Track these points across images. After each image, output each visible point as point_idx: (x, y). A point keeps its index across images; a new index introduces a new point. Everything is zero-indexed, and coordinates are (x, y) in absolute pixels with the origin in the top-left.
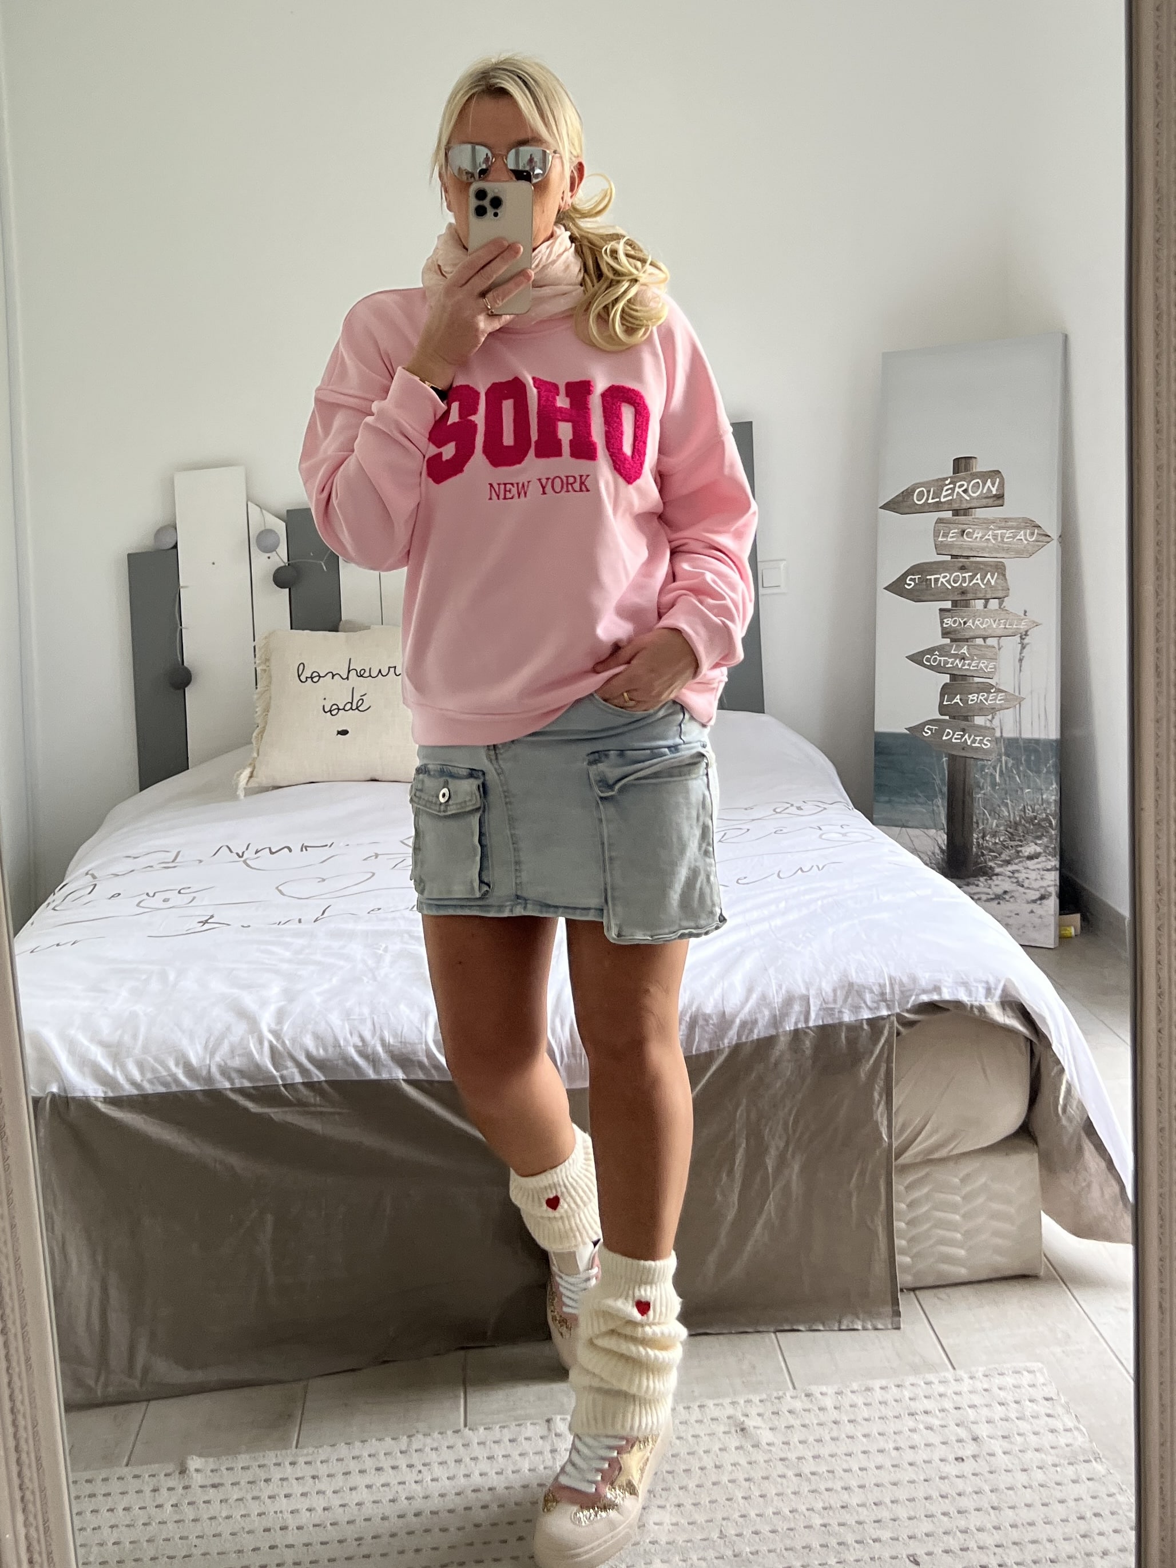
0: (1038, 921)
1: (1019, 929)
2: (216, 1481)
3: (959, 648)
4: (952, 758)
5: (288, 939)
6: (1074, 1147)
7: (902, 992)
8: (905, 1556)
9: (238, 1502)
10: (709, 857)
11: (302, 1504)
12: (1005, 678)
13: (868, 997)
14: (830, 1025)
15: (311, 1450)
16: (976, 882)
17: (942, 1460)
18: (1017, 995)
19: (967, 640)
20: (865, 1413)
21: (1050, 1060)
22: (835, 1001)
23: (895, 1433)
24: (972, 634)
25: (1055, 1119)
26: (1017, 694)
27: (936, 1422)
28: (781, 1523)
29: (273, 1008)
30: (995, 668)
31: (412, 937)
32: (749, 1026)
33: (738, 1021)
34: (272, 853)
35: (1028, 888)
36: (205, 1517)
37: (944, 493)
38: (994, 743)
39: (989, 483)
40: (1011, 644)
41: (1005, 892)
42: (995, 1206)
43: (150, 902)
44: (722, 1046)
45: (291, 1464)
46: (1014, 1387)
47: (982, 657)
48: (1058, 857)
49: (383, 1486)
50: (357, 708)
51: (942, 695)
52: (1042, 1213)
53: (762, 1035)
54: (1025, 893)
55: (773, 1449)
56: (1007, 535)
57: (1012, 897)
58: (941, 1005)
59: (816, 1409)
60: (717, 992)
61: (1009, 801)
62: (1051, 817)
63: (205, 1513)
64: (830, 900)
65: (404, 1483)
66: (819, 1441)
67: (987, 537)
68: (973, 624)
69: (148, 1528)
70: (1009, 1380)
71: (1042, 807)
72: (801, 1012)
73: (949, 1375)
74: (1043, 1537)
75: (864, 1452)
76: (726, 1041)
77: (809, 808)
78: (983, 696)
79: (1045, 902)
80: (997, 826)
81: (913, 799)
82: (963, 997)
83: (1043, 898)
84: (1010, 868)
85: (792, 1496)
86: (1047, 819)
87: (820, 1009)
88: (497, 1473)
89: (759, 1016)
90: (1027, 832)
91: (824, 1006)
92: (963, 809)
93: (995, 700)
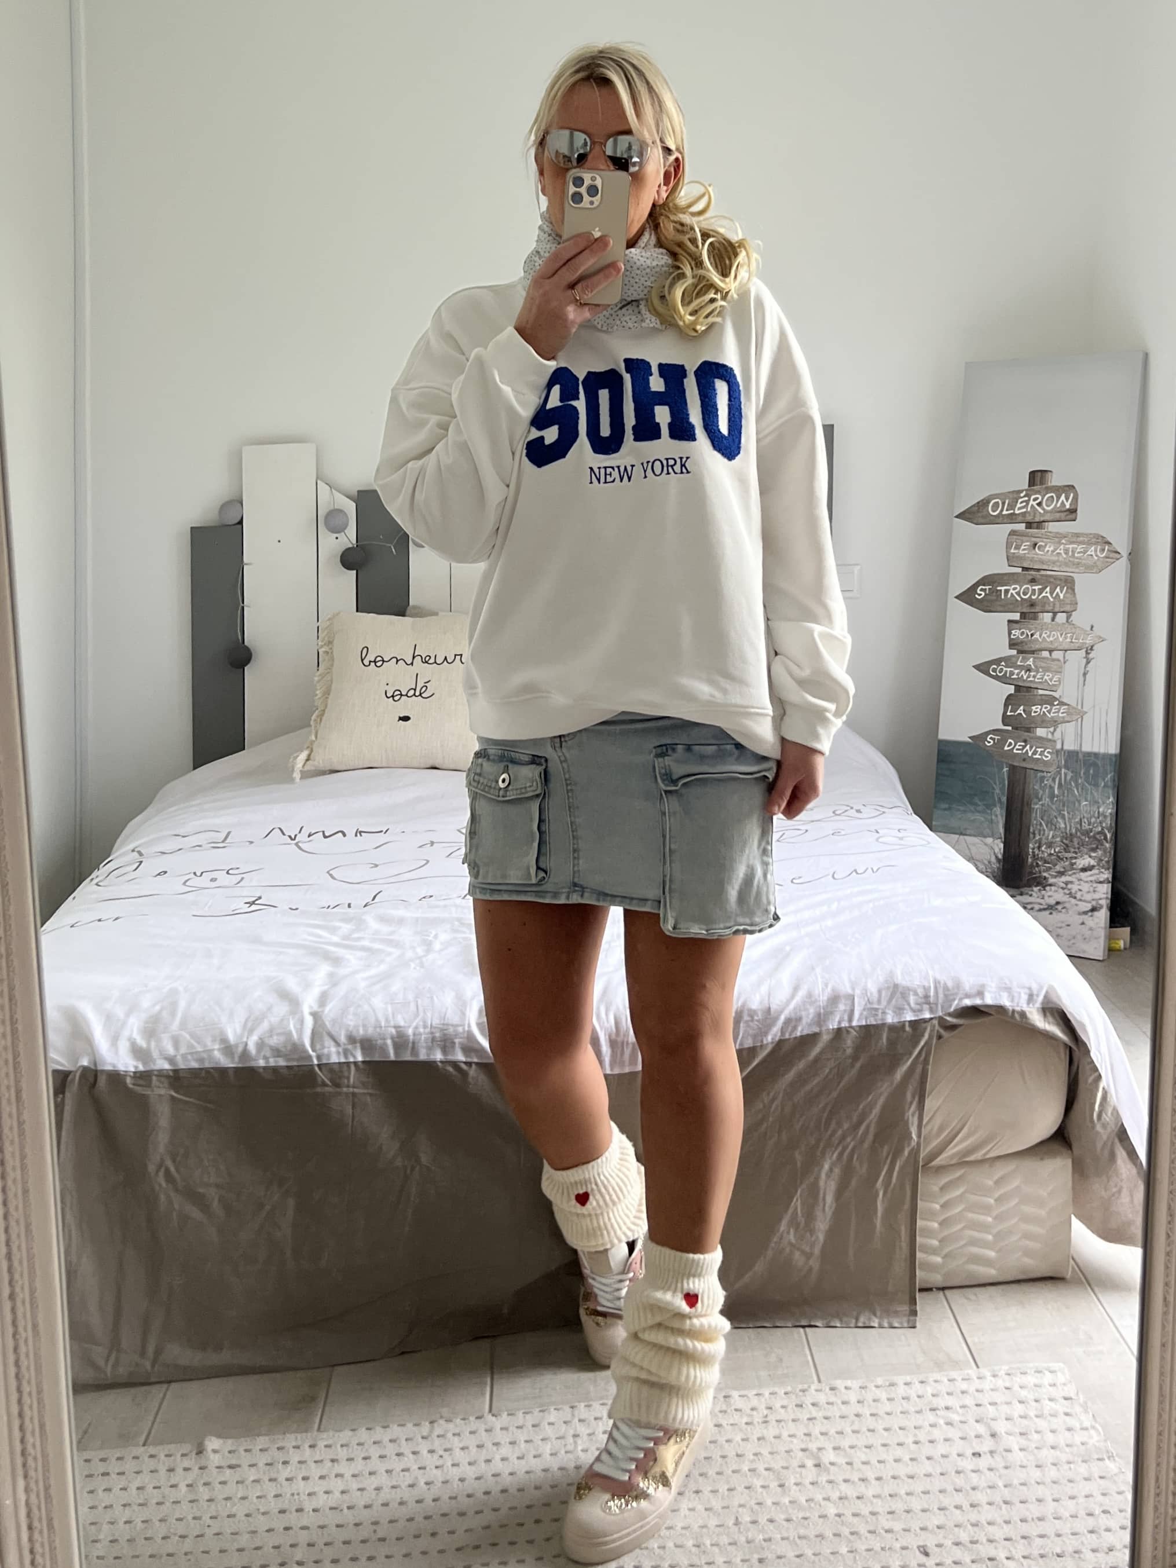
0: (1088, 933)
1: (1069, 940)
2: (234, 1462)
3: (1024, 660)
4: (1013, 769)
5: (338, 924)
6: (1106, 1153)
7: (946, 996)
8: (915, 1547)
9: (255, 1483)
10: (767, 856)
11: (320, 1487)
12: (1067, 692)
13: (912, 999)
14: (873, 1026)
15: (331, 1433)
16: (1030, 893)
17: (959, 1455)
18: (1058, 1002)
19: (1033, 652)
20: (888, 1407)
21: (1088, 1067)
22: (879, 1002)
23: (915, 1428)
24: (1037, 647)
25: (1090, 1125)
26: (1079, 707)
27: (955, 1418)
28: (796, 1511)
29: (315, 992)
30: (1059, 681)
31: (463, 924)
32: (793, 1024)
33: (782, 1018)
34: (325, 837)
35: (1080, 900)
36: (221, 1497)
37: (1019, 505)
38: (1054, 756)
39: (1063, 497)
40: (1076, 658)
41: (1058, 903)
42: (1027, 1209)
43: (196, 882)
44: (765, 1042)
45: (311, 1446)
46: (1036, 1386)
47: (1046, 670)
48: (1111, 870)
49: (403, 1471)
50: (420, 695)
51: (1006, 705)
52: (1073, 1216)
53: (805, 1032)
54: (1077, 905)
55: (795, 1441)
56: (1078, 550)
57: (1064, 908)
58: (982, 1009)
59: (839, 1402)
60: (764, 989)
61: (1066, 813)
62: (1106, 832)
63: (220, 1493)
64: (882, 902)
65: (424, 1468)
66: (840, 1433)
67: (1058, 551)
68: (1040, 636)
69: (162, 1507)
70: (1031, 1380)
71: (1098, 821)
72: (845, 1011)
73: (972, 1372)
74: (1051, 1532)
75: (884, 1445)
76: (769, 1038)
77: (867, 812)
78: (1046, 708)
79: (1096, 913)
80: (1053, 837)
81: (972, 808)
82: (1006, 1003)
83: (1094, 909)
84: (1064, 879)
85: (811, 1487)
86: (1102, 833)
87: (864, 1009)
88: (518, 1458)
89: (803, 1013)
90: (1082, 844)
91: (869, 1006)
92: (1021, 818)
93: (1058, 712)
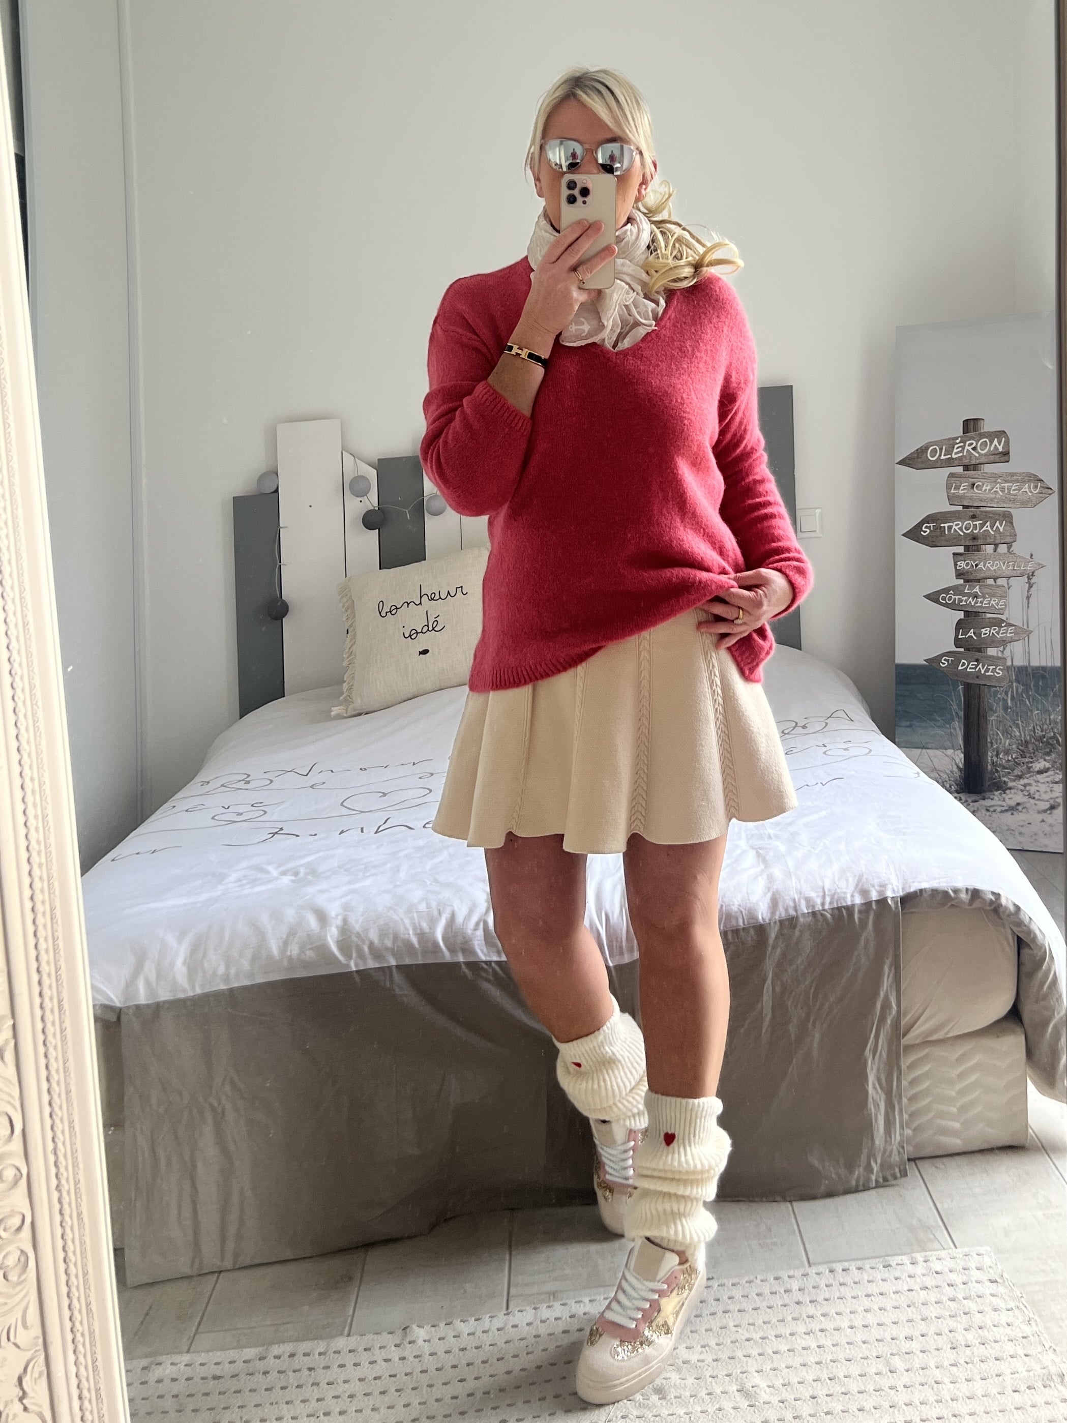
0: (1047, 829)
3: (971, 588)
4: (968, 687)
12: (1014, 613)
16: (991, 797)
19: (978, 581)
24: (983, 575)
26: (1025, 627)
30: (1005, 605)
35: (1039, 800)
37: (955, 451)
38: (1006, 671)
39: (996, 442)
40: (1019, 585)
41: (1018, 804)
42: (990, 1080)
47: (992, 596)
51: (957, 630)
54: (1036, 805)
56: (1013, 488)
57: (1024, 808)
62: (1058, 736)
67: (995, 489)
68: (984, 566)
71: (1050, 727)
78: (994, 630)
79: (1055, 812)
80: (1009, 744)
83: (1052, 808)
84: (1022, 782)
86: (1054, 737)
90: (1037, 749)
92: (978, 730)
93: (1006, 633)
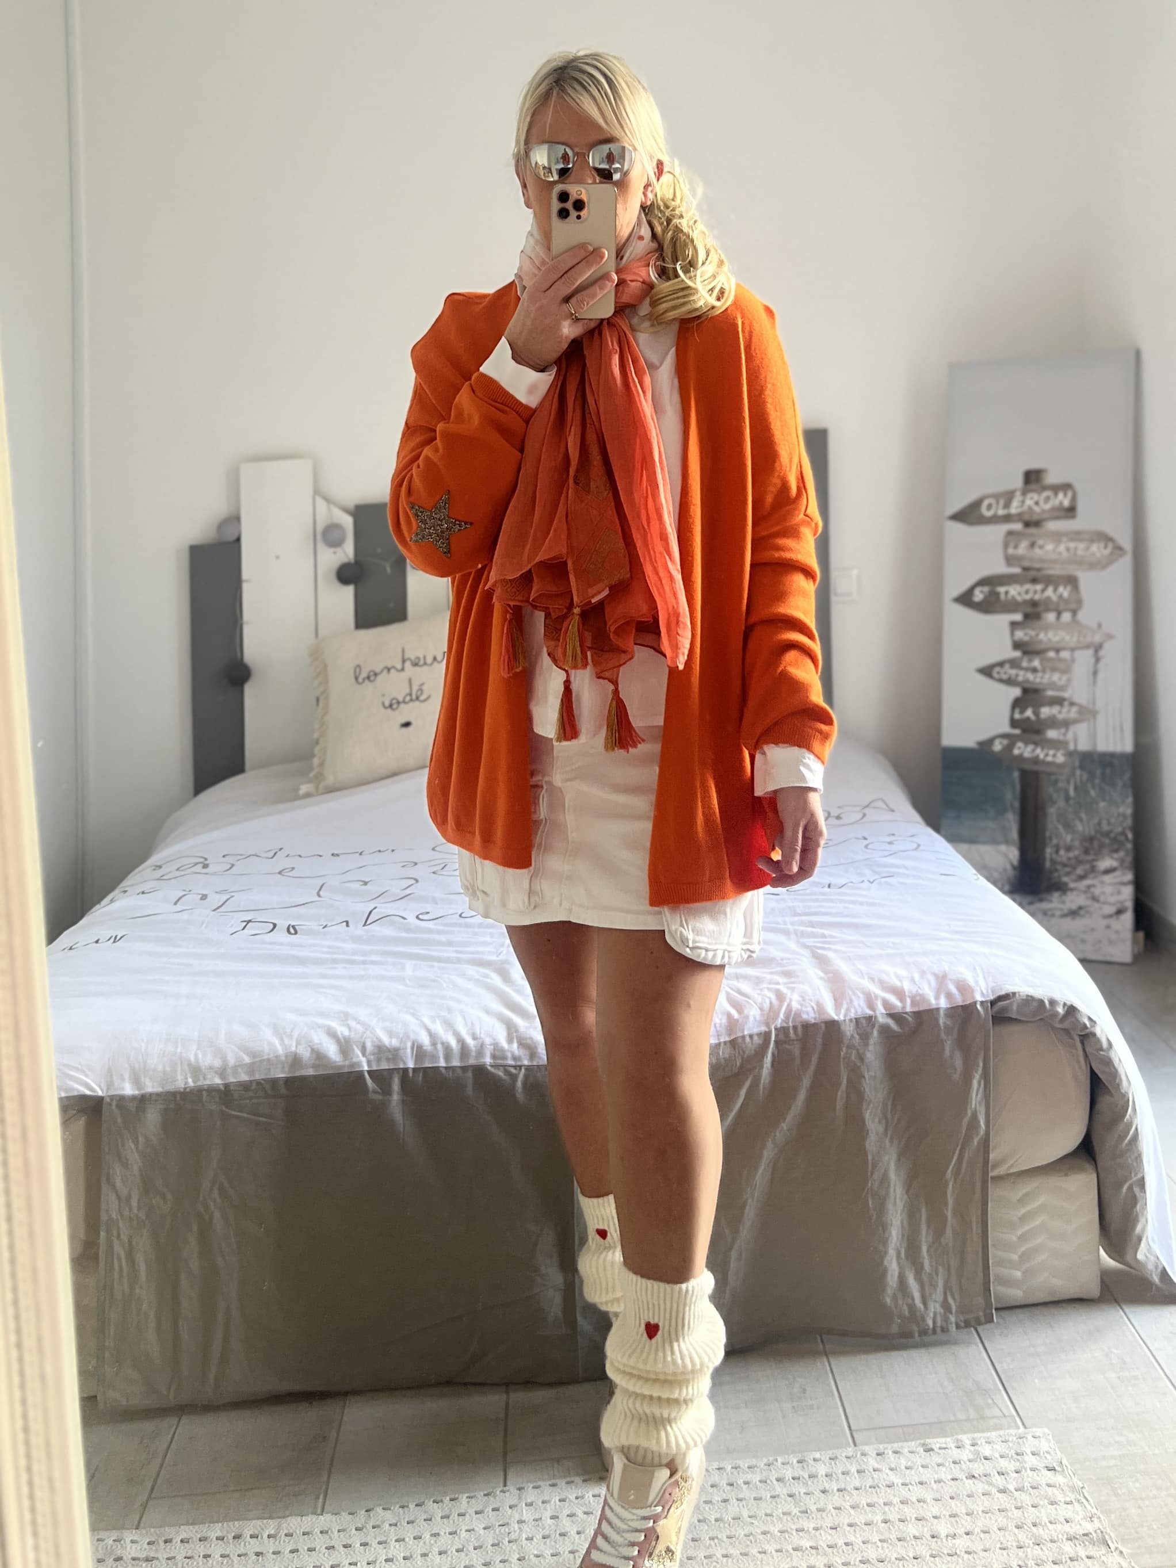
0: (1115, 937)
1: (1095, 945)
3: (1030, 661)
4: (1025, 774)
12: (1078, 690)
16: (1048, 899)
19: (1039, 653)
24: (1043, 647)
26: (1091, 707)
30: (1069, 681)
35: (1104, 903)
37: (1014, 505)
38: (1068, 758)
39: (1061, 495)
40: (1084, 659)
41: (1078, 908)
47: (1054, 670)
48: (1133, 872)
51: (1013, 709)
54: (1100, 908)
56: (1080, 548)
57: (1087, 912)
67: (1059, 549)
68: (1046, 636)
78: (1056, 709)
79: (1120, 916)
80: (1072, 840)
83: (1119, 912)
84: (1086, 883)
86: (1123, 833)
90: (1102, 846)
92: (1037, 823)
93: (1069, 713)
